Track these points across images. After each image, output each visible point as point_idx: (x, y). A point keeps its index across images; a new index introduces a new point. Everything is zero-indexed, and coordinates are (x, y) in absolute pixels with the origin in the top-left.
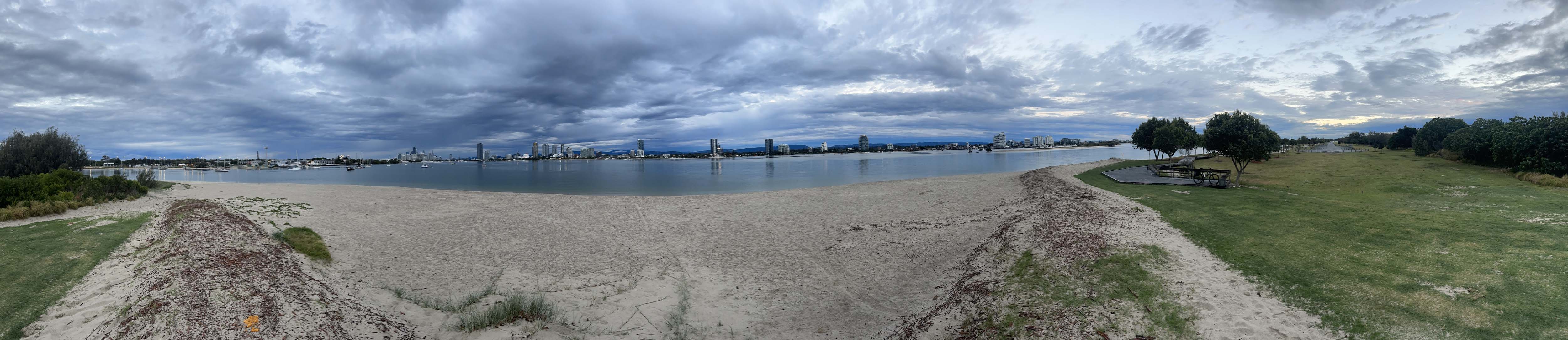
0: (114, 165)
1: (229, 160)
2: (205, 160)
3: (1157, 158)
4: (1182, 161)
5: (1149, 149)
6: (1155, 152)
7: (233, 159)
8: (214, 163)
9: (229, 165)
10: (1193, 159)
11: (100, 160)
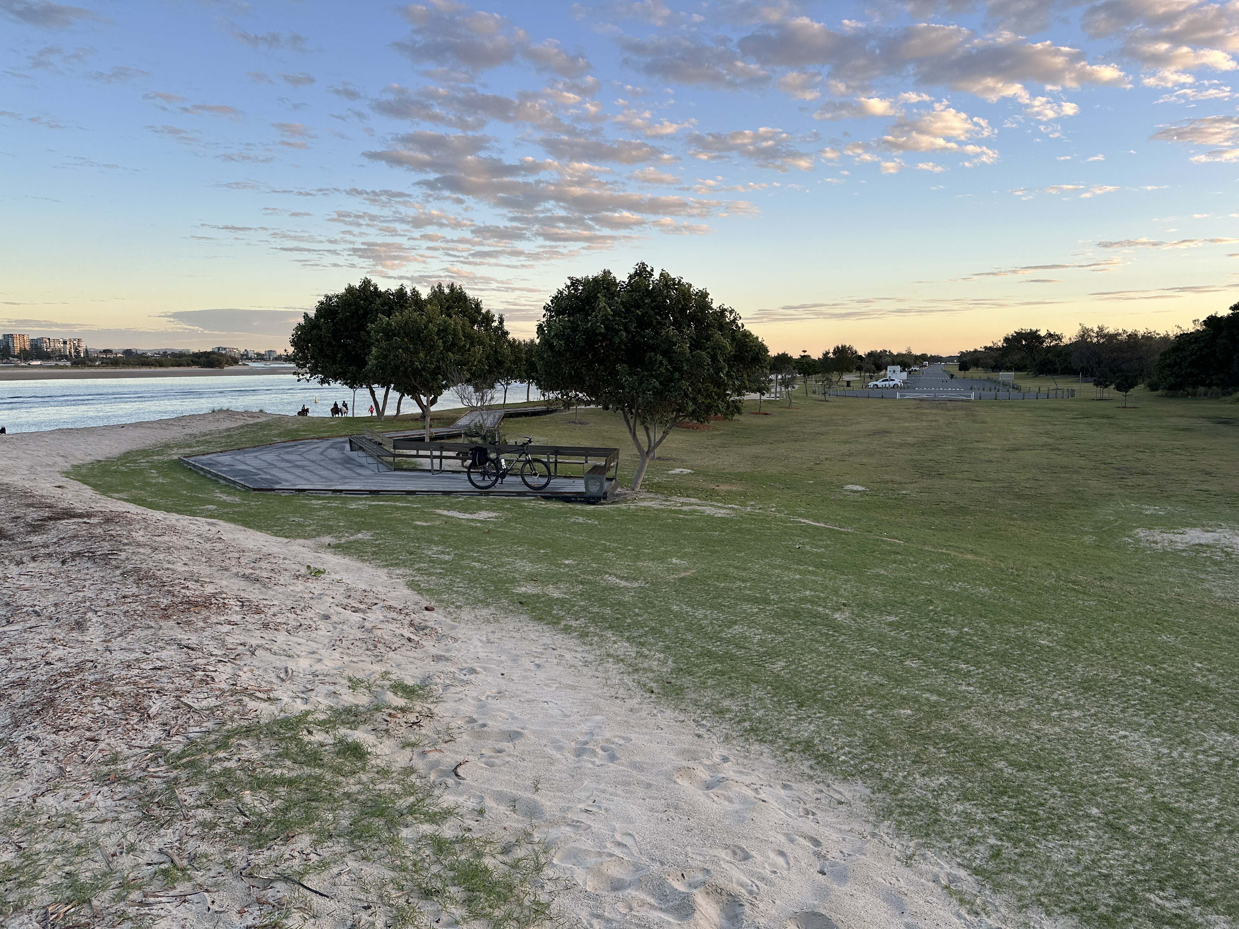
3: (380, 413)
4: (463, 421)
5: (353, 382)
6: (373, 393)
10: (499, 414)
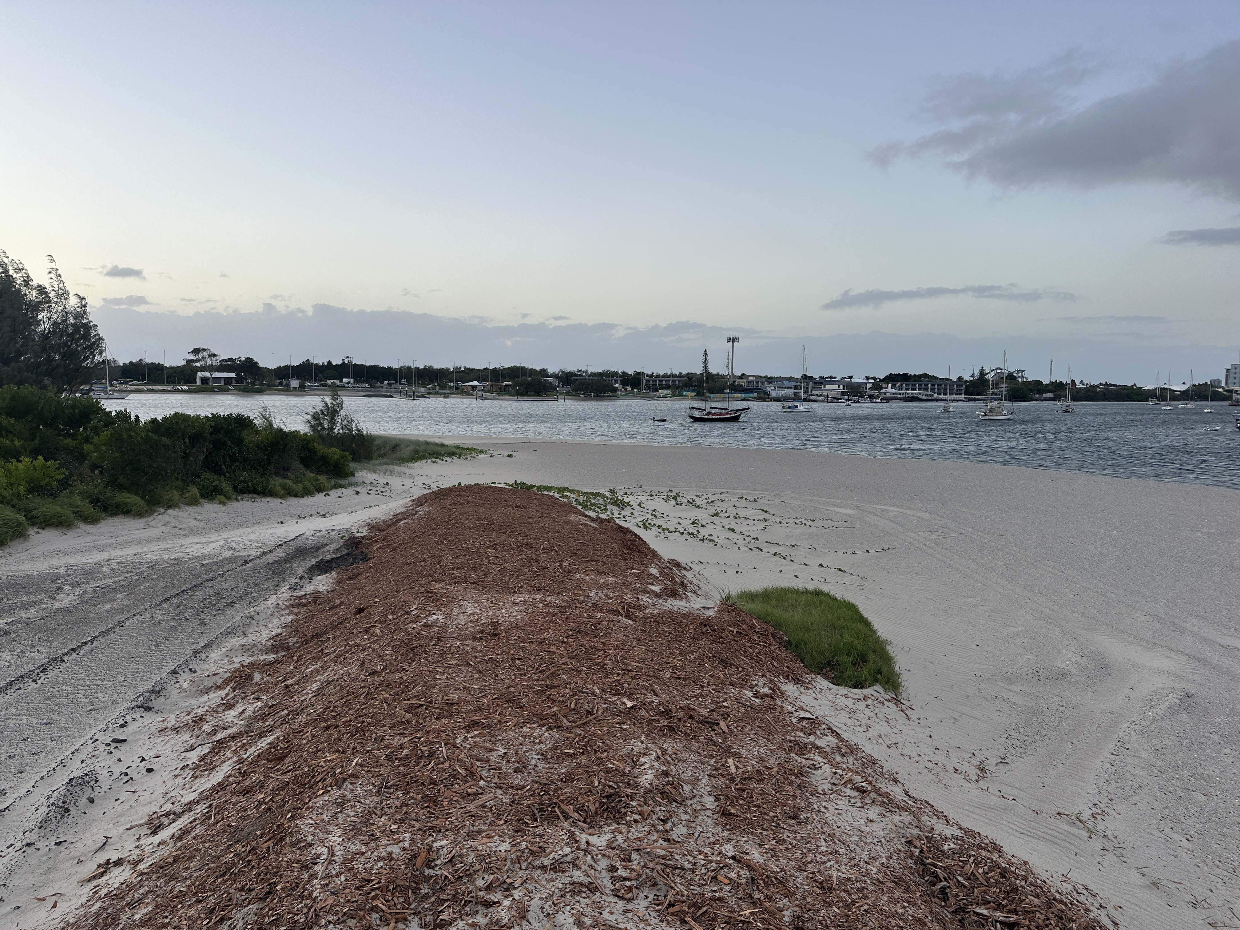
0: (239, 380)
1: (615, 374)
2: (544, 372)
7: (630, 372)
8: (571, 383)
9: (615, 390)
11: (181, 363)
